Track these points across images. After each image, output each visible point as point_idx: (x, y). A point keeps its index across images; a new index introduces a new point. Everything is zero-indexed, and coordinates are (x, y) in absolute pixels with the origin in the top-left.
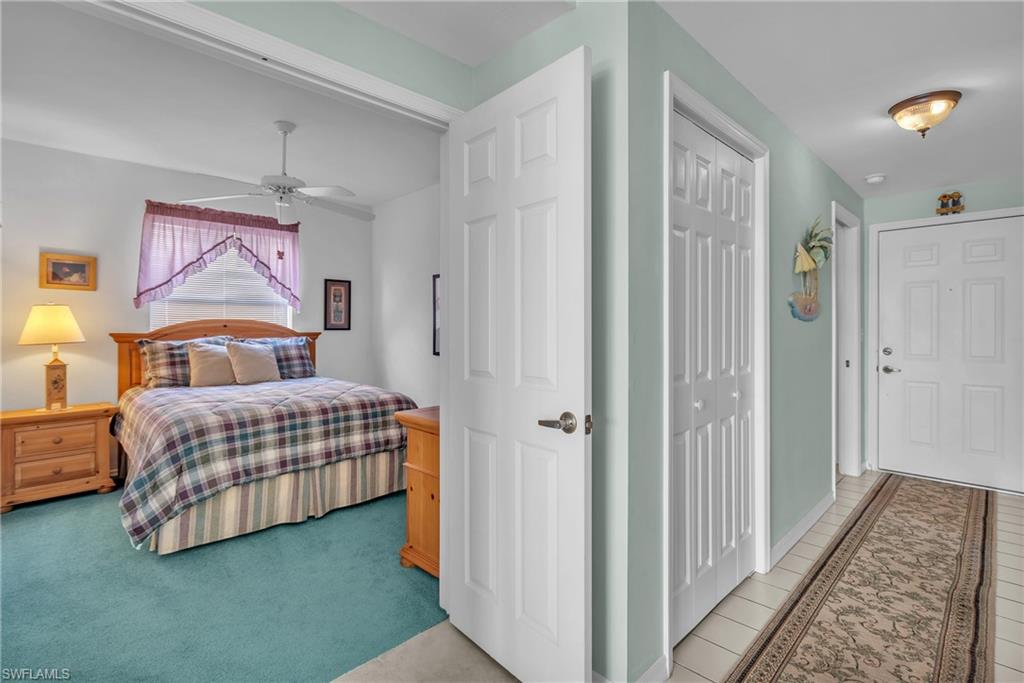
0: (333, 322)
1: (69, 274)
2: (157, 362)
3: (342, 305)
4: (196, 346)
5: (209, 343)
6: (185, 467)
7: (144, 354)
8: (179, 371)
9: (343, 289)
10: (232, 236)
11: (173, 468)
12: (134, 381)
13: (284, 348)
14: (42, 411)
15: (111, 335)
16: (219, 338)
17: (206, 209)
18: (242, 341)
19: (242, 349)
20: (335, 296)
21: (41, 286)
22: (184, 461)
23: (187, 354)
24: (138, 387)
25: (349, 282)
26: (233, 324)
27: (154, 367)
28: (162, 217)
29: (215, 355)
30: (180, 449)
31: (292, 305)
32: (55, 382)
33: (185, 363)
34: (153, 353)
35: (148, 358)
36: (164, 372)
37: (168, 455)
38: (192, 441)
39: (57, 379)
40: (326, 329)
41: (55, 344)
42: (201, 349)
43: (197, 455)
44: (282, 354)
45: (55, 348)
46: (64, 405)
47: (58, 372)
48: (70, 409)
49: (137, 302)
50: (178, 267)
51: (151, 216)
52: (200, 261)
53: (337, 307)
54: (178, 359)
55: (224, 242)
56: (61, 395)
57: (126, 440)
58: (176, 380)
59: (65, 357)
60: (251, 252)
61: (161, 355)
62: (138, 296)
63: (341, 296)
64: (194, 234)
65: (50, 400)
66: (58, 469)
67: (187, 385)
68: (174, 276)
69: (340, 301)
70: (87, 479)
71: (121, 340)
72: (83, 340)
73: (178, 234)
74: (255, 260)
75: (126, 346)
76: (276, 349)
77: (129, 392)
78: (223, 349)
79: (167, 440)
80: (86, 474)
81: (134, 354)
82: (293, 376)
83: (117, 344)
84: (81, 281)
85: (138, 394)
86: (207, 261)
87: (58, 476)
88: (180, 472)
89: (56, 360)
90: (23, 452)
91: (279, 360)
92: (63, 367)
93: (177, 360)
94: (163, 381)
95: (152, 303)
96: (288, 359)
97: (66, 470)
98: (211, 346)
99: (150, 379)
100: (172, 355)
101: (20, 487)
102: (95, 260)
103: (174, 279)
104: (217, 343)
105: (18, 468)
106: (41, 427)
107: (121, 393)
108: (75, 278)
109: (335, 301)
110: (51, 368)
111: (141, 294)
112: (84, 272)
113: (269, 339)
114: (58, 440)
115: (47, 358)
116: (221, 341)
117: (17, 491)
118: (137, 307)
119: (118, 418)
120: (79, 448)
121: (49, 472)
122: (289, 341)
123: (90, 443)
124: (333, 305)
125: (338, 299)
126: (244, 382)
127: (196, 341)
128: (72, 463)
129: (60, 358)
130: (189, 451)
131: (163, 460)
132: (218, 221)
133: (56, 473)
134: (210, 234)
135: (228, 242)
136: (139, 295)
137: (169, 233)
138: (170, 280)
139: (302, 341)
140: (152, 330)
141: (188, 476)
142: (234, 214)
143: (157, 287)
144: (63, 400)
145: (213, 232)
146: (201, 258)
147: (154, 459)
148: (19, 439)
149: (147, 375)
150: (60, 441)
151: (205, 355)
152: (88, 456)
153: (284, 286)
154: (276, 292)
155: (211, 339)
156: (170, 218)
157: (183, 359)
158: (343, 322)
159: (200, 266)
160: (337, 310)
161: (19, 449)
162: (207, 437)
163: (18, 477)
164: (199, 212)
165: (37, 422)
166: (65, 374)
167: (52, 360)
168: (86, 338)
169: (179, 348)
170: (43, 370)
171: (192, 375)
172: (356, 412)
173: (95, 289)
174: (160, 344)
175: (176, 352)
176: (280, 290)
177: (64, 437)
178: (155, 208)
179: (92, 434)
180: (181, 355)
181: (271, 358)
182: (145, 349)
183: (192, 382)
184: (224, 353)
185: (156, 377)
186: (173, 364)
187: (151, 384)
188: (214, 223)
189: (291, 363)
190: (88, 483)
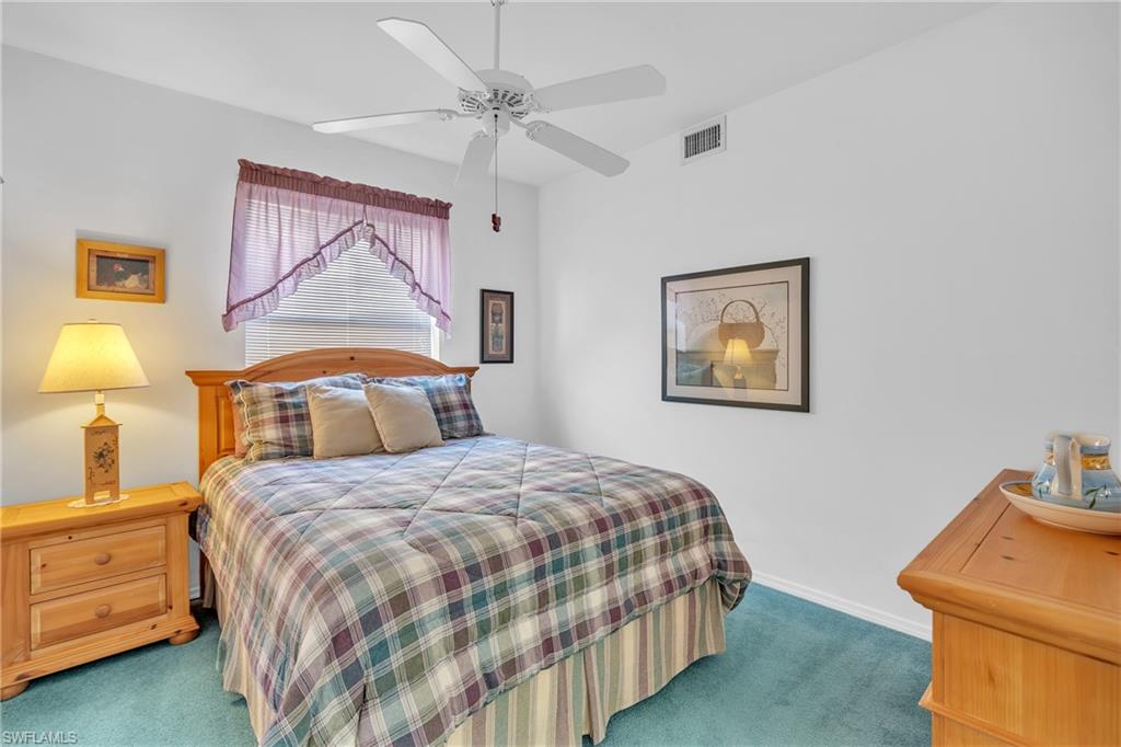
0: (491, 352)
1: (124, 276)
2: (260, 417)
3: (503, 327)
4: (318, 390)
5: (335, 384)
6: (372, 690)
7: (240, 403)
8: (294, 431)
9: (504, 304)
10: (362, 222)
11: (348, 698)
12: (223, 447)
13: (441, 391)
14: (79, 507)
15: (188, 373)
16: (349, 377)
17: (325, 177)
18: (379, 382)
19: (386, 395)
20: (493, 314)
21: (78, 295)
22: (371, 676)
23: (306, 403)
24: (230, 458)
25: (512, 294)
26: (363, 356)
27: (256, 425)
28: (263, 189)
29: (347, 404)
30: (361, 648)
31: (440, 327)
32: (101, 455)
33: (303, 418)
34: (254, 402)
35: (245, 410)
36: (271, 433)
37: (336, 667)
38: (385, 627)
39: (102, 448)
40: (483, 361)
41: (99, 391)
42: (326, 395)
43: (397, 659)
44: (438, 400)
45: (99, 398)
46: (115, 494)
47: (105, 438)
48: (126, 502)
49: (227, 322)
50: (286, 268)
51: (247, 186)
52: (316, 258)
53: (497, 330)
54: (291, 412)
55: (350, 229)
56: (110, 477)
57: (219, 562)
58: (291, 447)
59: (116, 411)
60: (386, 246)
61: (265, 405)
62: (229, 311)
63: (501, 315)
64: (310, 217)
65: (92, 486)
66: (104, 608)
67: (307, 453)
68: (281, 281)
69: (501, 321)
70: (151, 622)
71: (201, 381)
72: (145, 382)
73: (286, 218)
74: (391, 258)
75: (211, 391)
76: (430, 393)
77: (216, 465)
78: (359, 395)
79: (332, 630)
80: (151, 612)
81: (222, 402)
82: (456, 434)
83: (197, 388)
84: (142, 288)
85: (235, 472)
86: (327, 260)
87: (106, 620)
88: (362, 704)
89: (102, 417)
90: (44, 583)
91: (437, 411)
92: (114, 429)
93: (292, 414)
94: (271, 449)
95: (247, 323)
96: (447, 408)
97: (118, 609)
98: (341, 391)
99: (251, 445)
100: (282, 406)
101: (40, 646)
102: (163, 253)
103: (280, 285)
104: (347, 386)
105: (36, 612)
106: (75, 537)
107: (203, 467)
108: (132, 282)
109: (493, 322)
110: (92, 431)
111: (233, 308)
112: (146, 272)
113: (416, 378)
114: (104, 557)
115: (86, 413)
116: (352, 381)
117: (33, 653)
118: (227, 330)
119: (201, 513)
120: (139, 569)
121: (90, 615)
122: (444, 381)
123: (157, 559)
124: (491, 326)
125: (497, 318)
126: (397, 449)
127: (319, 381)
128: (126, 596)
129: (107, 415)
130: (380, 652)
131: (325, 679)
132: (343, 199)
133: (101, 616)
134: (331, 218)
135: (356, 229)
136: (230, 309)
137: (273, 215)
138: (275, 287)
139: (461, 379)
140: (248, 366)
141: (380, 713)
142: (364, 187)
143: (255, 298)
144: (112, 485)
145: (334, 217)
146: (319, 253)
147: (306, 680)
148: (37, 560)
149: (244, 438)
150: (110, 558)
151: (334, 405)
152: (155, 581)
153: (431, 298)
154: (419, 307)
155: (337, 378)
156: (275, 189)
157: (299, 411)
158: (504, 352)
159: (318, 266)
160: (497, 335)
161: (37, 578)
162: (413, 610)
163: (36, 629)
164: (318, 183)
165: (68, 529)
166: (116, 441)
167: (95, 415)
168: (149, 380)
169: (293, 393)
170: (81, 434)
171: (315, 438)
172: (646, 522)
173: (163, 299)
174: (264, 388)
175: (288, 400)
176: (425, 304)
177: (114, 552)
178: (252, 173)
179: (161, 544)
180: (296, 406)
181: (426, 407)
182: (241, 395)
183: (317, 450)
184: (359, 402)
185: (260, 442)
186: (284, 420)
187: (252, 454)
188: (335, 201)
189: (452, 414)
190: (154, 627)
